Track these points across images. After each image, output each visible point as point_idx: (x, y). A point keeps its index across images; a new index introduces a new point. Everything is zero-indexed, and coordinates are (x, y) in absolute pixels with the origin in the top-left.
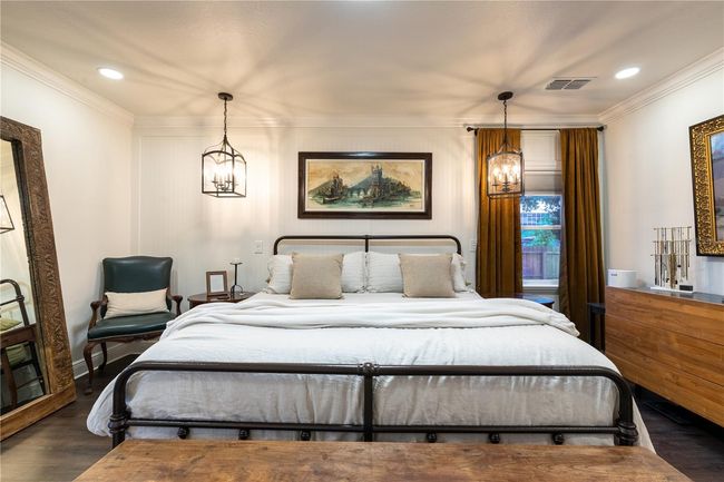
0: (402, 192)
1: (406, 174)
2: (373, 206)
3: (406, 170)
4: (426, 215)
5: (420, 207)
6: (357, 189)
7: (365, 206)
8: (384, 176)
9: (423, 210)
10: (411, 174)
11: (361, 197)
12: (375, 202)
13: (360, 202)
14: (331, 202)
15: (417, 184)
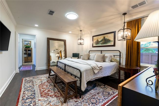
0: (109, 41)
1: (110, 37)
2: (103, 44)
3: (110, 36)
4: (114, 45)
5: (112, 44)
6: (101, 41)
7: (102, 44)
8: (105, 38)
9: (113, 45)
10: (111, 37)
11: (101, 43)
12: (104, 43)
13: (101, 44)
14: (97, 44)
15: (112, 39)
